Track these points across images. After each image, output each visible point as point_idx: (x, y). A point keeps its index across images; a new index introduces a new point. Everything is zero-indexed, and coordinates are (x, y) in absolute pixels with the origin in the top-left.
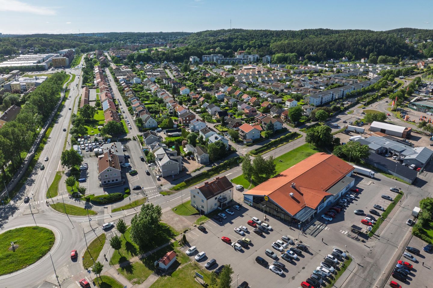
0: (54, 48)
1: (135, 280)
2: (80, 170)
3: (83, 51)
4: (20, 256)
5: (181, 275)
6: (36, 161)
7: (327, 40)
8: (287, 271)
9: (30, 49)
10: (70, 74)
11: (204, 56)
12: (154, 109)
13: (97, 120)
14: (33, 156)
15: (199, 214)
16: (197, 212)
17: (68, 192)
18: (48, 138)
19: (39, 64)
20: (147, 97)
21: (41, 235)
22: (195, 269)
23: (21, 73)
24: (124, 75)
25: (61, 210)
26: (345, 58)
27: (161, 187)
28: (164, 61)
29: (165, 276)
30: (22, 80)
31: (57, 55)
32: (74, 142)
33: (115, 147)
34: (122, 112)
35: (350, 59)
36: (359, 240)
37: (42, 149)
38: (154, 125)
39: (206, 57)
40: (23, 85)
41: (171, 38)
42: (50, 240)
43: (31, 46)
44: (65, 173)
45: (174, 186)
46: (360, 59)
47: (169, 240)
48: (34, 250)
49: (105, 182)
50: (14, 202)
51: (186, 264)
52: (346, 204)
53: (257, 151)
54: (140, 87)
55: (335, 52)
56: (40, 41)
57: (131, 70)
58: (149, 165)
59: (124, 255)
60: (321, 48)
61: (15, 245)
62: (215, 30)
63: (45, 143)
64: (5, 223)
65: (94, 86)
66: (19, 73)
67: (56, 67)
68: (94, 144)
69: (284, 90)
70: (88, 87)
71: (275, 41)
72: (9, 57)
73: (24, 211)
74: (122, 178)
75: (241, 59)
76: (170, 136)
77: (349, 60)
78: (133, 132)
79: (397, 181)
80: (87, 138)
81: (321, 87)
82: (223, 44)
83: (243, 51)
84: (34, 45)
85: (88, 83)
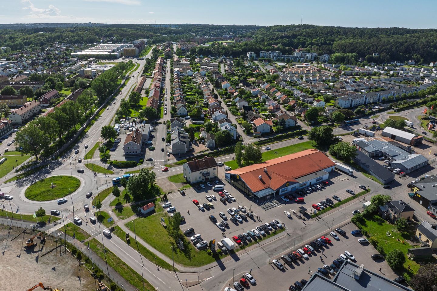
0: (130, 38)
1: (121, 217)
2: (114, 142)
3: (154, 42)
4: (55, 192)
5: (152, 219)
6: (85, 133)
7: (395, 40)
8: (228, 228)
9: (109, 38)
10: (136, 64)
11: (262, 53)
12: (191, 100)
13: (142, 105)
14: (84, 129)
15: (186, 183)
16: (185, 181)
17: (100, 157)
18: (100, 116)
19: (112, 53)
20: (192, 89)
21: (73, 182)
22: (164, 216)
23: (96, 61)
24: (180, 67)
25: (91, 168)
26: (412, 61)
27: (168, 161)
28: (222, 55)
29: (142, 217)
30: (95, 67)
31: (131, 45)
32: (117, 121)
33: (144, 127)
34: (165, 100)
35: (417, 62)
36: (301, 218)
37: (92, 124)
38: (184, 113)
39: (264, 53)
40: (94, 72)
41: (242, 31)
42: (77, 185)
43: (111, 35)
44: (103, 143)
45: (178, 161)
46: (429, 63)
47: (155, 197)
48: (65, 190)
49: (127, 153)
50: (62, 159)
51: (160, 213)
52: (308, 192)
53: (260, 143)
54: (188, 80)
55: (401, 54)
56: (120, 31)
57: (189, 62)
58: (166, 144)
59: (121, 201)
60: (385, 49)
61: (54, 185)
62: (285, 25)
63: (96, 120)
64: (52, 172)
65: (151, 76)
66: (95, 61)
67: (127, 57)
68: (131, 124)
69: (321, 90)
70: (146, 77)
71: (341, 39)
72: (91, 45)
73: (67, 166)
74: (142, 151)
75: (298, 57)
76: (194, 123)
77: (415, 63)
78: (166, 117)
79: (372, 180)
80: (129, 119)
81: (362, 91)
82: (285, 40)
83: (302, 49)
84: (114, 35)
85: (148, 72)
